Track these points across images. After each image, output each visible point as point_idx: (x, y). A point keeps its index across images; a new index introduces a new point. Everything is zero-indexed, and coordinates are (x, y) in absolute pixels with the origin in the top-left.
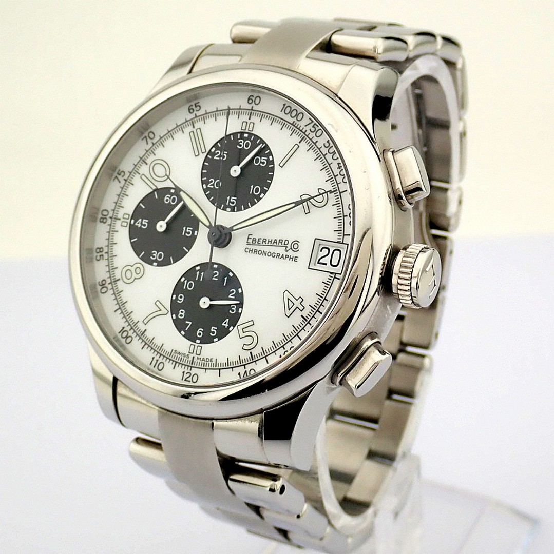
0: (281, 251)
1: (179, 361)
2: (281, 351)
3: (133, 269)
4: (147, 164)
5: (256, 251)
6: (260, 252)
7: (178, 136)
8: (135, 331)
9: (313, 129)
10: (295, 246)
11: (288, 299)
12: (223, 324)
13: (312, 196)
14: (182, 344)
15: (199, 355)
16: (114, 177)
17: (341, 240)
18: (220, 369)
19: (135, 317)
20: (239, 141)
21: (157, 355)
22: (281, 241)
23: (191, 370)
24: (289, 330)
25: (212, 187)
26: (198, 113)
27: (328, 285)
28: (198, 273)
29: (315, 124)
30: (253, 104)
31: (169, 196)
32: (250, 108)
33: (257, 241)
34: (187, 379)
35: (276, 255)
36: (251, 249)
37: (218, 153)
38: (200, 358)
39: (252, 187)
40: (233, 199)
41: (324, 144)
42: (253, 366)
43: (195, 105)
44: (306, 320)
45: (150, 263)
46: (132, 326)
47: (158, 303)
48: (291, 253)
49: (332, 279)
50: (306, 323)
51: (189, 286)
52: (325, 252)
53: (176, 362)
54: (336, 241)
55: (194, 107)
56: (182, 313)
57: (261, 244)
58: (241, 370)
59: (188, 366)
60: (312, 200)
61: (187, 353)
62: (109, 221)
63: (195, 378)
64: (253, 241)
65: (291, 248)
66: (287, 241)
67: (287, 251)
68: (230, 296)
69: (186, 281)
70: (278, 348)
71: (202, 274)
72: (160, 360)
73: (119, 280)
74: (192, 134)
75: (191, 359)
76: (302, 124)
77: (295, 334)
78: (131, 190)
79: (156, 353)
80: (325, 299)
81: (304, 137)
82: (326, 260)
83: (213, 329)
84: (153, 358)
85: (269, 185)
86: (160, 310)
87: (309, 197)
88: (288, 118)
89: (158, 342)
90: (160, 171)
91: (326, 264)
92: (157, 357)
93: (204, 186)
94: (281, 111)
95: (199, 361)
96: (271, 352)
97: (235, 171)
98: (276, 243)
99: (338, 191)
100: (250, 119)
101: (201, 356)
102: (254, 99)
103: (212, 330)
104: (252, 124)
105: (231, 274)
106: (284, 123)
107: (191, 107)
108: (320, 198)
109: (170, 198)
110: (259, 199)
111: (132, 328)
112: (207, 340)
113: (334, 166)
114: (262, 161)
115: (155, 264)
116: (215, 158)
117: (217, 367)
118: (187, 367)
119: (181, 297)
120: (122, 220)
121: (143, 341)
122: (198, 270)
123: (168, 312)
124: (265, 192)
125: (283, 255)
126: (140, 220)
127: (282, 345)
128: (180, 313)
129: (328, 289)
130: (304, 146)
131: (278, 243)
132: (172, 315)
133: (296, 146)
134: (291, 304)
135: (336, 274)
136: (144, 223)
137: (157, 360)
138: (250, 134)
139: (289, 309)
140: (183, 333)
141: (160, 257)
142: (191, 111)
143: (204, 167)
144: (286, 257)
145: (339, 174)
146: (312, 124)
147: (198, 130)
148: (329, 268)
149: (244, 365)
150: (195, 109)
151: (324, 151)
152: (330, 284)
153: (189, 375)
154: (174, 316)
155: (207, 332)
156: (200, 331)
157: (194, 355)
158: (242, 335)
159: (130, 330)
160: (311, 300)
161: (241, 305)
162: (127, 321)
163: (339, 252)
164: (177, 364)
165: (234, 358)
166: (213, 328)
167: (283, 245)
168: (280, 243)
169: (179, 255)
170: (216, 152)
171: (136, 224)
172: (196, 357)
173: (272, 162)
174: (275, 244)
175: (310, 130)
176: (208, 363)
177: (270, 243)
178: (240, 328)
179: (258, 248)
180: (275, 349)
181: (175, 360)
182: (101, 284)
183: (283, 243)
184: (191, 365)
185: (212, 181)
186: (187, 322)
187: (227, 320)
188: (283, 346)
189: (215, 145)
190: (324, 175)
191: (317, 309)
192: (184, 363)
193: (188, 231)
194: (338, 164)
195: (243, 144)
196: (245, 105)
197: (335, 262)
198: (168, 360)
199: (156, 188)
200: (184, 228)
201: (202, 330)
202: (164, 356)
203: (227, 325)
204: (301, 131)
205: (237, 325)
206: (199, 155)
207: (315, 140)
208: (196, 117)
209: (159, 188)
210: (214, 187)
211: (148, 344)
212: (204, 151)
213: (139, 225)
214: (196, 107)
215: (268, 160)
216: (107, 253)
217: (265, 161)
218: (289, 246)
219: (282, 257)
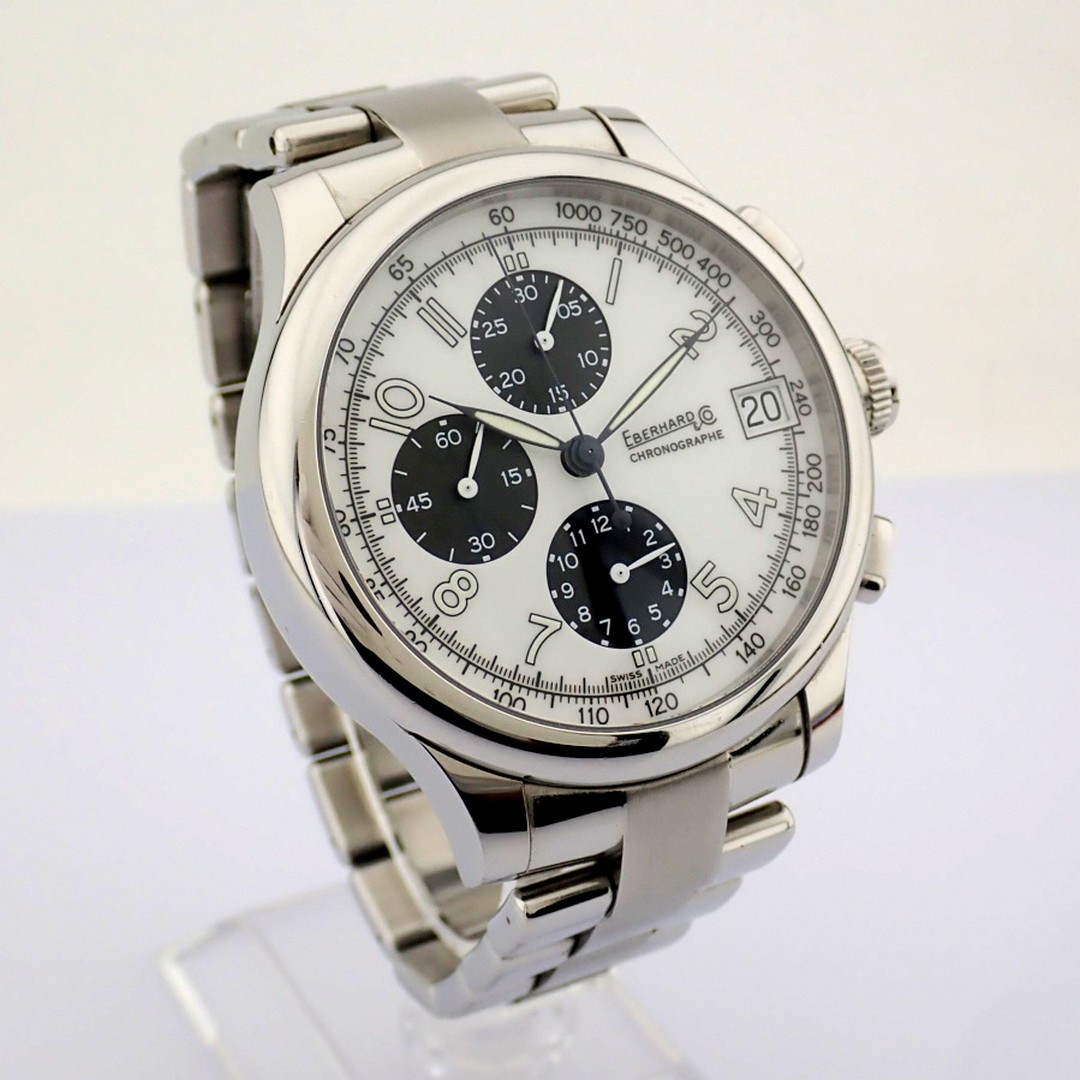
0: (689, 432)
1: (629, 690)
2: (781, 584)
3: (453, 585)
4: (368, 398)
5: (650, 453)
6: (658, 452)
7: (398, 325)
8: (521, 686)
9: (628, 226)
10: (706, 415)
11: (745, 500)
12: (664, 593)
15: (657, 661)
17: (770, 375)
18: (703, 664)
19: (507, 663)
20: (514, 292)
21: (584, 702)
22: (680, 419)
23: (656, 692)
24: (773, 547)
25: (511, 385)
26: (414, 274)
27: (790, 449)
28: (572, 534)
29: (626, 216)
30: (503, 223)
31: (443, 434)
32: (503, 231)
33: (641, 435)
34: (660, 710)
35: (685, 443)
36: (641, 454)
37: (487, 326)
38: (662, 665)
39: (580, 355)
40: (560, 389)
41: (659, 242)
42: (750, 630)
43: (399, 261)
44: (790, 518)
45: (478, 560)
46: (511, 679)
47: (534, 618)
48: (706, 430)
49: (791, 437)
50: (792, 521)
51: (571, 562)
52: (750, 404)
53: (625, 695)
54: (764, 378)
55: (398, 267)
56: (585, 613)
57: (652, 437)
58: (738, 645)
59: (649, 689)
61: (634, 670)
62: (354, 527)
63: (671, 700)
64: (635, 439)
65: (703, 422)
66: (689, 415)
67: (699, 429)
68: (648, 544)
69: (559, 559)
70: (772, 581)
71: (580, 532)
72: (595, 707)
73: (437, 617)
74: (422, 312)
75: (645, 675)
76: (605, 223)
77: (786, 547)
78: (363, 456)
79: (580, 700)
80: (798, 472)
81: (621, 243)
82: (759, 416)
83: (652, 609)
84: (581, 710)
85: (608, 342)
86: (546, 627)
87: (692, 334)
89: (573, 680)
90: (400, 399)
91: (761, 423)
92: (587, 706)
93: (497, 389)
94: (559, 216)
95: (661, 671)
96: (766, 593)
97: (546, 340)
98: (674, 424)
99: (723, 304)
100: (512, 249)
101: (662, 661)
102: (500, 215)
103: (652, 612)
104: (521, 256)
105: (629, 508)
106: (576, 235)
107: (392, 270)
109: (446, 436)
110: (605, 371)
111: (512, 684)
112: (652, 630)
113: (695, 269)
114: (572, 308)
115: (486, 558)
116: (487, 336)
117: (697, 664)
118: (647, 692)
119: (567, 588)
120: (379, 513)
121: (546, 693)
122: (570, 531)
123: (561, 623)
124: (608, 355)
125: (696, 438)
126: (412, 498)
127: (776, 573)
128: (582, 614)
129: (794, 456)
130: (628, 256)
131: (676, 423)
132: (569, 624)
133: (617, 263)
134: (753, 506)
135: (792, 427)
136: (422, 501)
137: (591, 710)
138: (527, 274)
139: (756, 514)
140: (606, 642)
141: (488, 541)
142: (398, 275)
143: (478, 359)
144: (703, 439)
145: (708, 277)
146: (622, 219)
147: (431, 302)
148: (768, 426)
149: (738, 636)
150: (403, 269)
151: (665, 251)
152: (793, 446)
154: (575, 625)
155: (644, 618)
156: (632, 625)
157: (648, 665)
158: (707, 592)
159: (511, 688)
160: (779, 483)
161: (678, 549)
162: (495, 676)
163: (770, 396)
164: (629, 696)
165: (715, 635)
166: (650, 607)
167: (687, 423)
168: (681, 422)
169: (521, 524)
170: (484, 326)
171: (409, 509)
172: (652, 667)
173: (591, 302)
174: (673, 428)
175: (624, 227)
176: (677, 665)
177: (664, 429)
178: (697, 582)
179: (651, 446)
180: (770, 585)
181: (620, 692)
182: (408, 641)
183: (685, 419)
184: (651, 685)
185: (505, 377)
186: (601, 622)
187: (667, 582)
188: (779, 575)
189: (476, 316)
190: (687, 289)
191: (795, 493)
192: (638, 688)
193: (512, 476)
194: (699, 262)
195: (522, 295)
196: (491, 230)
197: (773, 414)
198: (609, 699)
199: (410, 431)
200: (503, 474)
201: (635, 620)
202: (598, 697)
203: (670, 591)
204: (611, 235)
205: (689, 580)
206: (457, 342)
207: (640, 240)
208: (413, 281)
209: (415, 428)
210: (515, 384)
211: (557, 693)
212: (462, 332)
213: (416, 507)
214: (402, 265)
215: (581, 303)
216: (386, 582)
217: (578, 307)
218: (697, 420)
219: (697, 441)
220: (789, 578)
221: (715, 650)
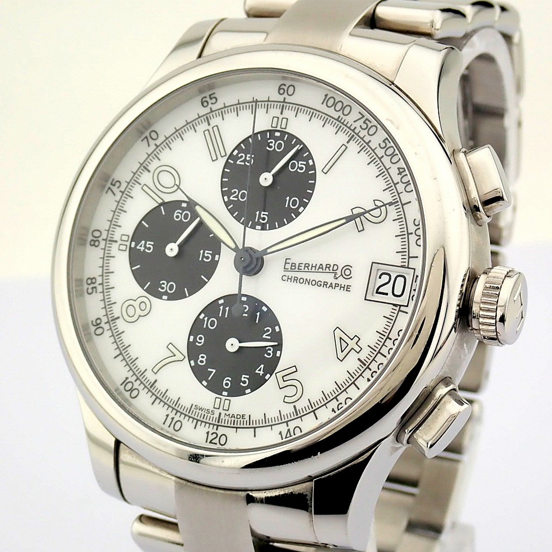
0: (329, 278)
1: (201, 419)
2: (334, 404)
3: (136, 304)
4: (149, 171)
5: (296, 279)
6: (301, 281)
7: (189, 135)
8: (142, 383)
9: (364, 126)
10: (347, 271)
11: (341, 338)
12: (257, 371)
13: (367, 210)
14: (204, 397)
15: (228, 410)
16: (106, 189)
17: (406, 264)
18: (255, 428)
19: (142, 364)
20: (269, 141)
21: (172, 412)
22: (328, 266)
23: (217, 430)
24: (342, 377)
25: (236, 199)
26: (214, 107)
27: (392, 320)
28: (221, 308)
29: (367, 119)
30: (285, 95)
31: (181, 211)
32: (282, 100)
33: (297, 266)
34: (213, 441)
35: (322, 284)
36: (290, 277)
37: (242, 157)
38: (229, 415)
39: (288, 198)
40: (264, 214)
41: (379, 144)
42: (297, 422)
43: (210, 96)
44: (365, 365)
45: (159, 296)
46: (139, 375)
47: (170, 346)
48: (341, 281)
49: (396, 312)
50: (365, 367)
51: (211, 324)
52: (385, 278)
53: (198, 420)
54: (400, 265)
55: (208, 99)
56: (203, 359)
57: (303, 270)
58: (283, 428)
59: (214, 425)
60: (367, 215)
61: (212, 409)
62: (102, 244)
63: (223, 438)
64: (292, 266)
65: (342, 275)
66: (336, 266)
67: (337, 278)
68: (264, 336)
69: (206, 319)
70: (329, 399)
72: (177, 418)
73: (118, 318)
74: (207, 133)
75: (217, 415)
76: (350, 119)
77: (350, 382)
78: (129, 205)
79: (170, 409)
80: (388, 337)
81: (353, 136)
82: (387, 289)
83: (244, 378)
84: (167, 416)
85: (309, 197)
86: (175, 355)
87: (364, 211)
88: (331, 111)
89: (173, 395)
90: (167, 179)
91: (387, 294)
92: (172, 415)
93: (226, 198)
94: (322, 103)
95: (227, 418)
96: (320, 405)
97: (266, 179)
98: (322, 268)
99: (399, 203)
100: (281, 113)
101: (231, 412)
102: (286, 89)
103: (243, 379)
104: (285, 120)
105: (265, 309)
106: (327, 119)
107: (204, 100)
108: (376, 212)
109: (181, 214)
110: (298, 214)
111: (138, 379)
112: (237, 391)
113: (394, 171)
114: (300, 166)
115: (165, 297)
116: (238, 163)
117: (251, 426)
119: (200, 338)
120: (120, 242)
121: (153, 394)
122: (222, 304)
123: (185, 357)
124: (305, 205)
125: (331, 283)
126: (143, 242)
127: (335, 396)
128: (201, 359)
129: (391, 325)
130: (353, 147)
131: (324, 268)
132: (190, 361)
133: (344, 147)
134: (344, 345)
135: (400, 306)
136: (148, 246)
137: (173, 419)
138: (283, 133)
139: (342, 352)
140: (205, 383)
141: (171, 288)
142: (205, 104)
143: (224, 174)
144: (335, 286)
145: (400, 181)
146: (364, 119)
147: (215, 128)
148: (390, 298)
149: (287, 422)
150: (210, 101)
151: (380, 152)
152: (394, 319)
153: (215, 435)
154: (193, 363)
155: (236, 381)
156: (227, 381)
157: (221, 410)
158: (282, 384)
159: (136, 381)
160: (370, 338)
161: (279, 347)
162: (131, 369)
163: (403, 279)
164: (199, 423)
165: (272, 414)
166: (243, 376)
167: (331, 271)
168: (327, 269)
169: (196, 286)
170: (239, 155)
171: (138, 247)
172: (223, 413)
173: (313, 167)
174: (321, 270)
175: (361, 127)
176: (239, 420)
177: (314, 268)
178: (280, 375)
179: (299, 275)
180: (326, 401)
181: (196, 417)
182: (95, 324)
183: (331, 268)
184: (216, 423)
185: (235, 192)
186: (209, 370)
187: (262, 366)
188: (336, 398)
189: (238, 147)
190: (381, 183)
191: (377, 350)
192: (207, 421)
193: (206, 255)
194: (399, 169)
195: (274, 145)
196: (276, 96)
197: (398, 291)
198: (187, 418)
199: (162, 201)
200: (202, 252)
201: (230, 379)
202: (182, 413)
203: (261, 373)
204: (349, 128)
205: (275, 372)
206: (217, 159)
207: (367, 139)
208: (212, 111)
209: (166, 201)
210: (238, 199)
211: (160, 398)
212: (223, 154)
213: (142, 249)
214: (211, 99)
215: (307, 165)
216: (102, 284)
217: (304, 166)
218: (339, 272)
219: (331, 286)
220: (341, 403)
221: (267, 423)
